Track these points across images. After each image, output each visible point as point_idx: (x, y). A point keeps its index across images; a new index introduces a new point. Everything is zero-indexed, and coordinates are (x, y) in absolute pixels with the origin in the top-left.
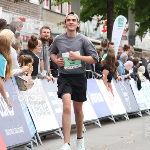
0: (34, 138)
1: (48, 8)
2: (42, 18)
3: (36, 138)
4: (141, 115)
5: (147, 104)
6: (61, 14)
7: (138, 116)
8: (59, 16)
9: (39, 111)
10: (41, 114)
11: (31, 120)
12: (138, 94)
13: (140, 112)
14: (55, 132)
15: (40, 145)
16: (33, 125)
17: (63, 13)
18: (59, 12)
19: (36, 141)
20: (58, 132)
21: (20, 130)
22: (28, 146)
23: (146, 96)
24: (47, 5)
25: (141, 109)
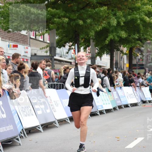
0: (21, 132)
1: (34, 37)
2: (30, 45)
3: (22, 133)
4: (99, 114)
5: (103, 106)
6: (44, 42)
7: (97, 115)
8: (42, 43)
9: (25, 113)
10: (26, 116)
11: (19, 120)
12: (97, 99)
13: (98, 112)
14: (37, 128)
15: (26, 137)
16: (21, 124)
17: (45, 41)
18: (42, 40)
19: (23, 135)
20: (39, 128)
21: (10, 127)
22: (16, 139)
23: (103, 100)
24: (33, 36)
25: (99, 110)
